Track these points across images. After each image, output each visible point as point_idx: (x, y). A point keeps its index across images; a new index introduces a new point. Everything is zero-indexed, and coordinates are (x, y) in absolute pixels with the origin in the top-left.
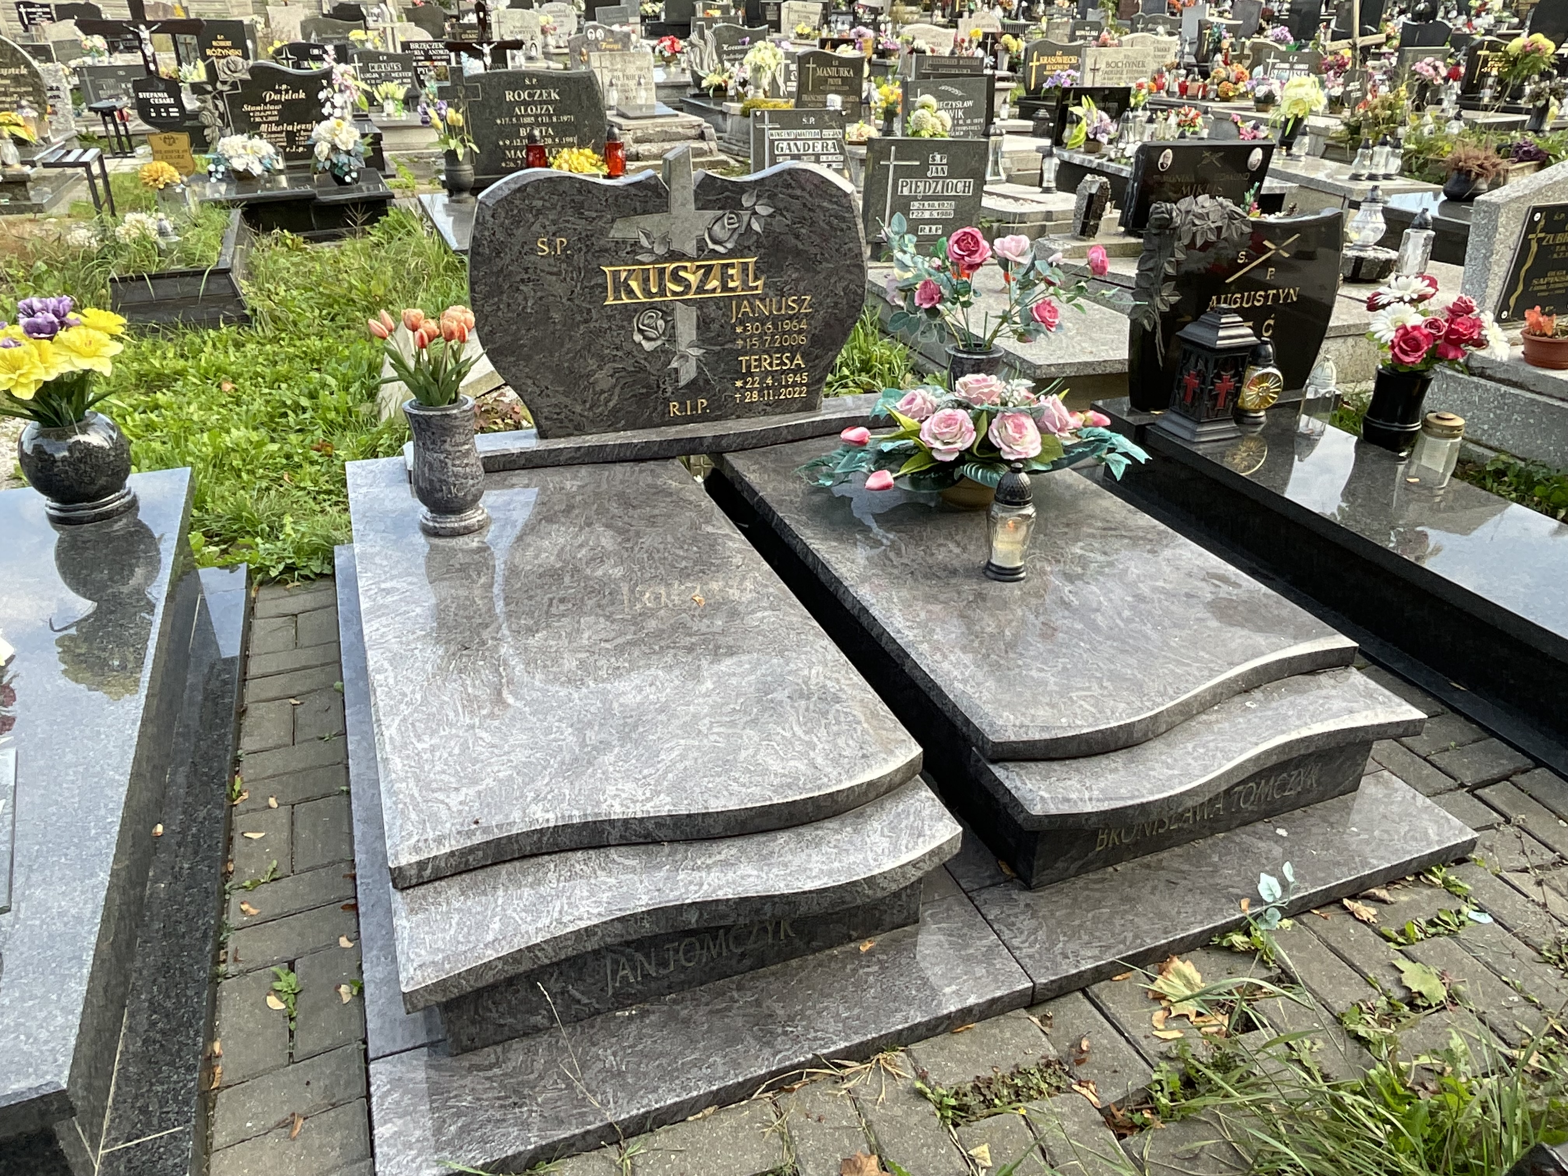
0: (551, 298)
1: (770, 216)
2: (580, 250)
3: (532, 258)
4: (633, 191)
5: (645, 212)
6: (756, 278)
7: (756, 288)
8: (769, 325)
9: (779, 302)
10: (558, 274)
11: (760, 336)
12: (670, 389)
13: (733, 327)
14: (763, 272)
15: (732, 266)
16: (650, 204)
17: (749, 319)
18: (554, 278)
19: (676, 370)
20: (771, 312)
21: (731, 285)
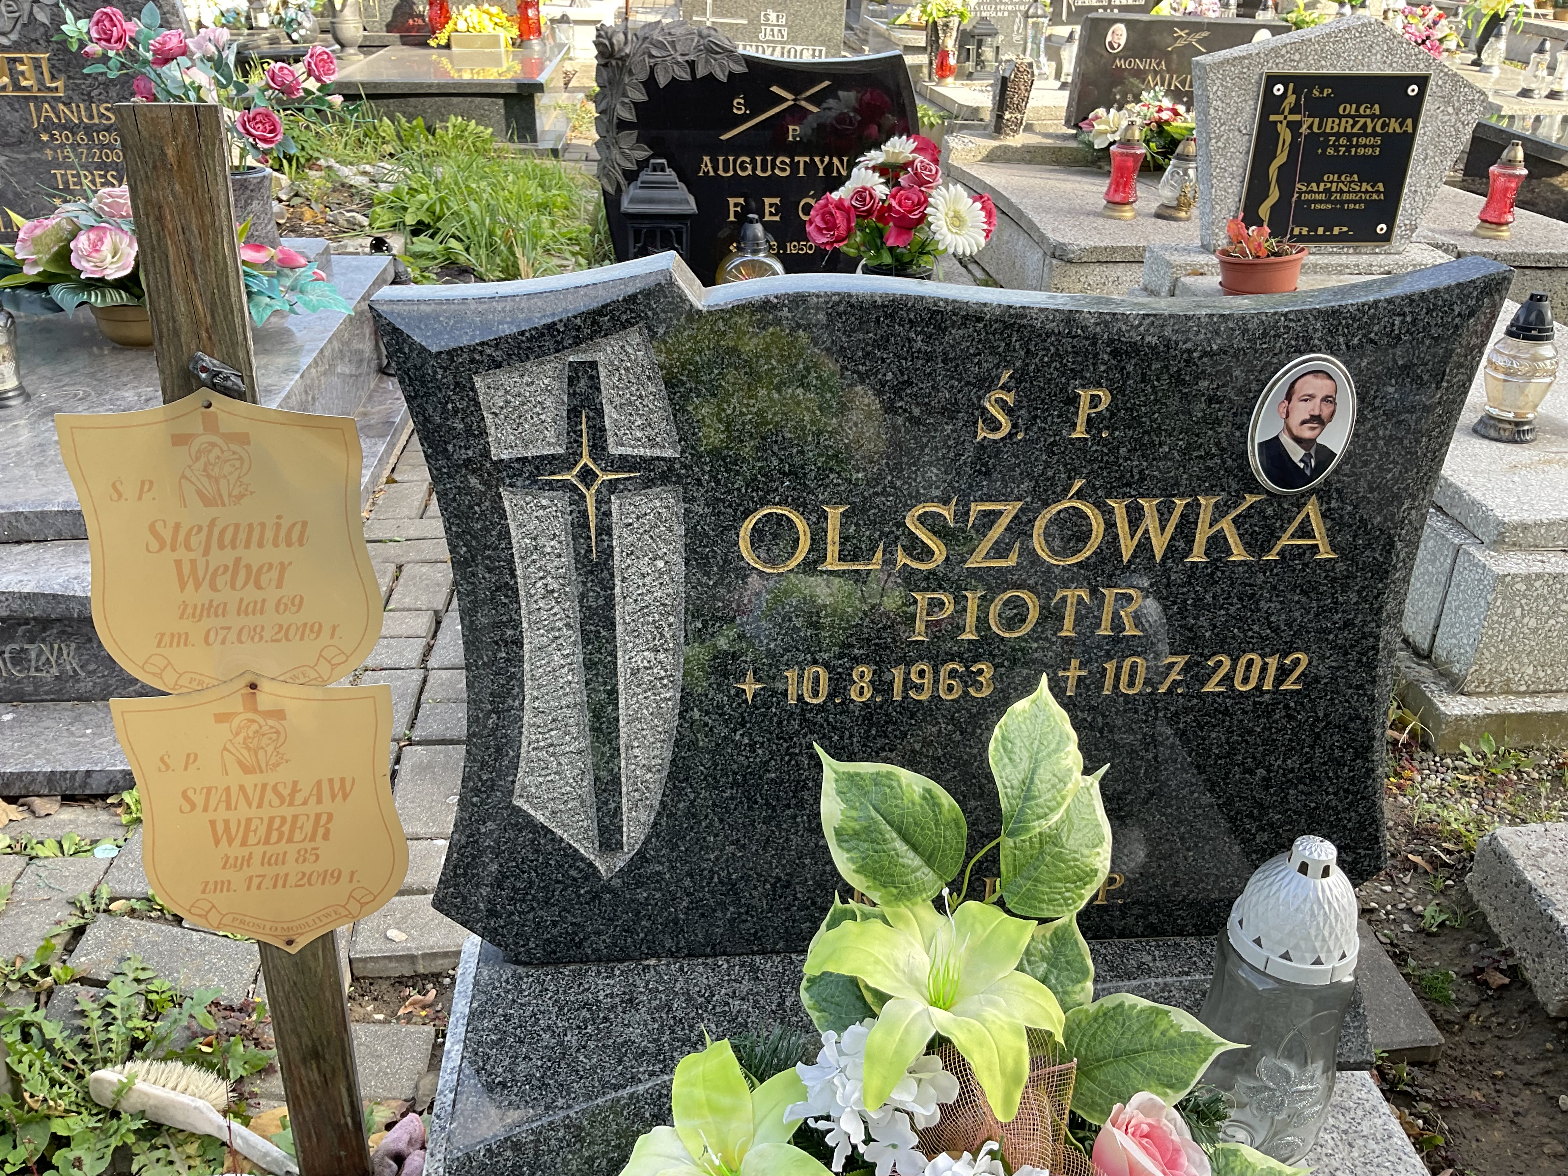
6: (53, 78)
7: (56, 88)
8: (81, 134)
9: (89, 109)
11: (74, 148)
13: (36, 133)
14: (60, 71)
15: (21, 61)
17: (55, 126)
20: (80, 120)
21: (24, 83)
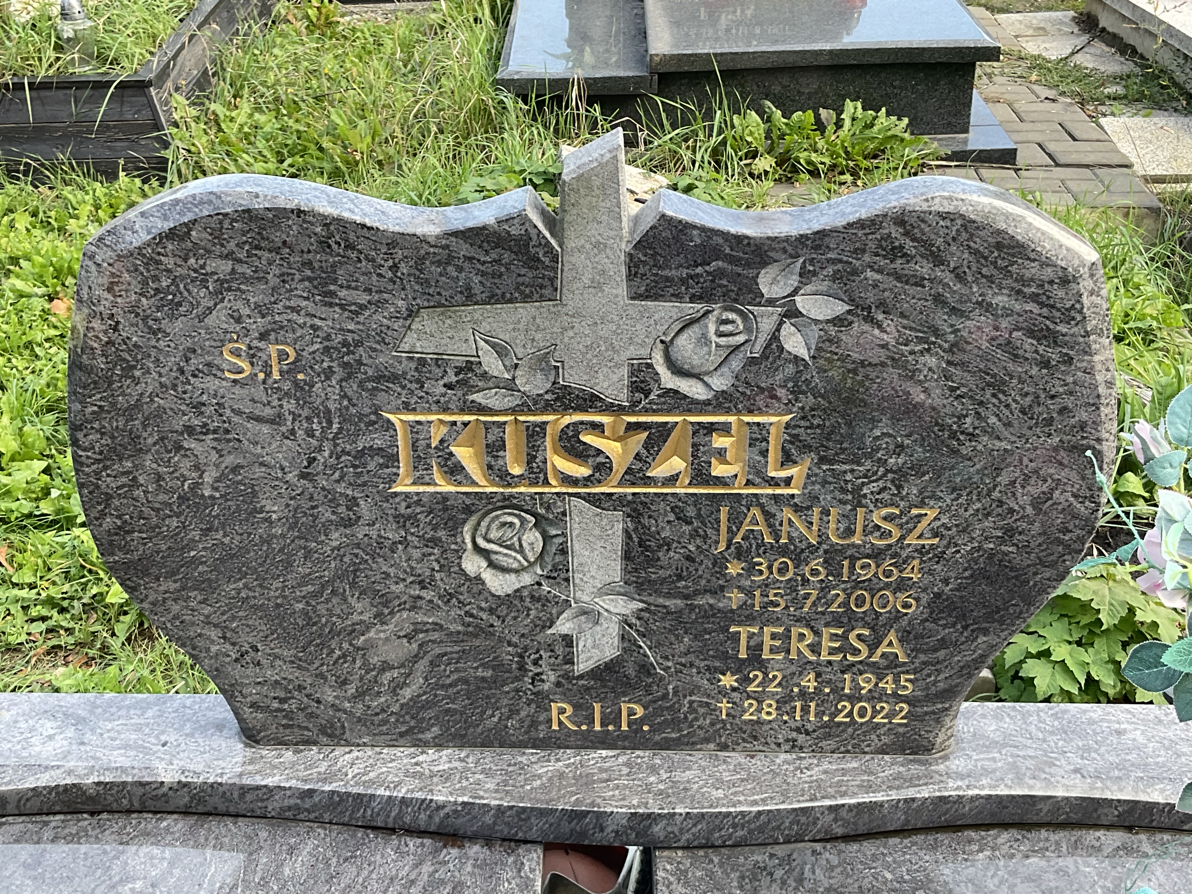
0: (259, 472)
1: (838, 321)
2: (329, 373)
3: (212, 384)
4: (464, 249)
5: (493, 299)
6: (787, 460)
7: (788, 481)
8: (816, 563)
9: (849, 518)
10: (276, 420)
11: (792, 587)
12: (551, 677)
13: (720, 563)
14: (806, 448)
15: (725, 429)
16: (509, 281)
17: (762, 548)
18: (266, 429)
19: (568, 640)
20: (822, 536)
21: (718, 470)
